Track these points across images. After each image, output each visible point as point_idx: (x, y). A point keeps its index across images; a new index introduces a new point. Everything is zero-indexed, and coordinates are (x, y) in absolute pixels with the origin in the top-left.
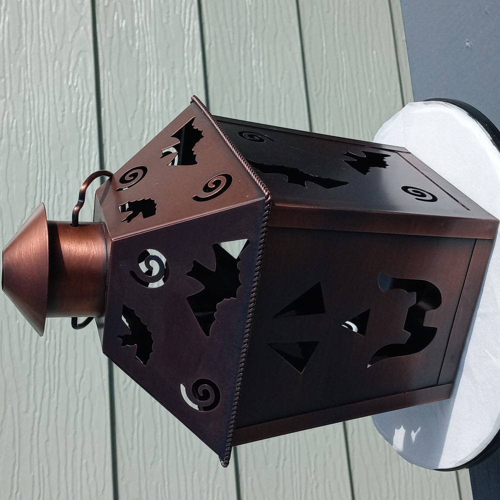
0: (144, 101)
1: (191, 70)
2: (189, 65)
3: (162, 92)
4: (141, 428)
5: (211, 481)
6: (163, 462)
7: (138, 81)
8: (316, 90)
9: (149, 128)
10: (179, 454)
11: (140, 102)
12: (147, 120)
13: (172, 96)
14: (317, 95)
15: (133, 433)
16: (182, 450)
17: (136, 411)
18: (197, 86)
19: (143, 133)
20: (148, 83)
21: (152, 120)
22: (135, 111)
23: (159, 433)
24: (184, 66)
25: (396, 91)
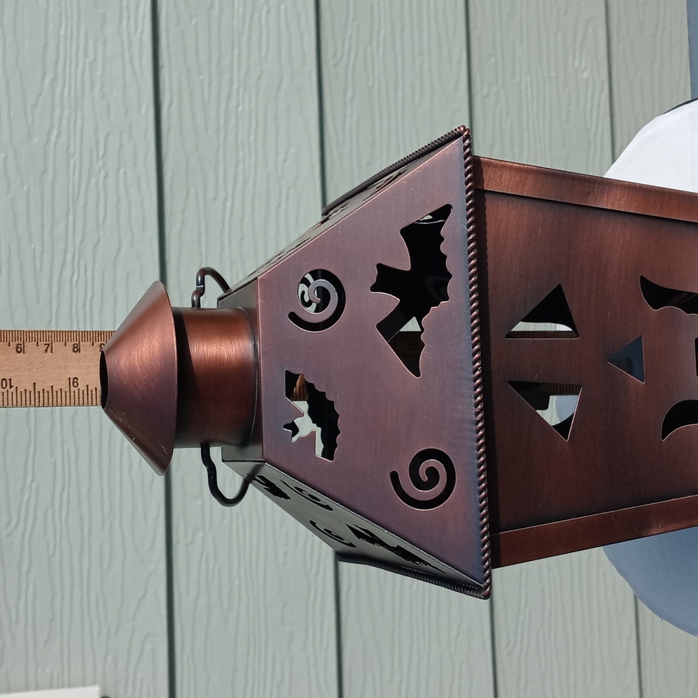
0: (55, 79)
1: (132, 30)
2: (129, 20)
3: (84, 64)
4: (31, 590)
5: (131, 669)
6: (62, 641)
7: (46, 45)
8: (334, 55)
9: (60, 123)
10: (87, 629)
11: (47, 81)
12: (57, 112)
13: (99, 72)
14: (335, 65)
15: (19, 599)
16: (91, 623)
17: (25, 567)
18: (141, 57)
19: (50, 132)
20: (62, 49)
21: (66, 112)
22: (40, 95)
23: (58, 599)
24: (121, 22)
25: (460, 62)
